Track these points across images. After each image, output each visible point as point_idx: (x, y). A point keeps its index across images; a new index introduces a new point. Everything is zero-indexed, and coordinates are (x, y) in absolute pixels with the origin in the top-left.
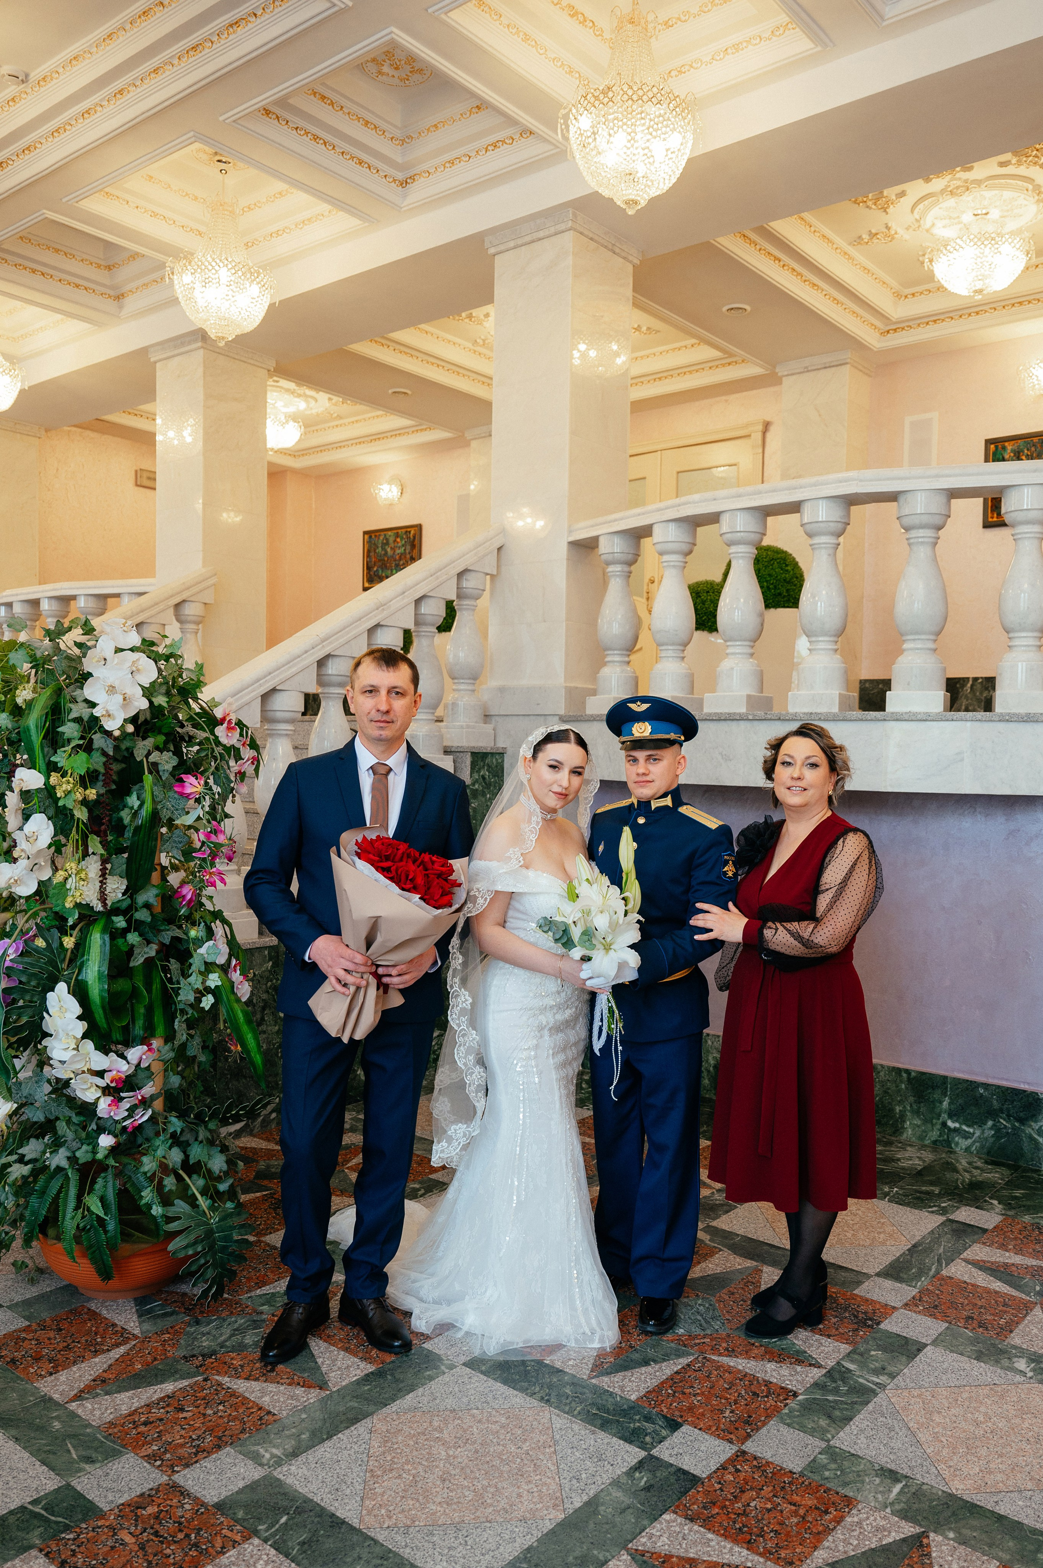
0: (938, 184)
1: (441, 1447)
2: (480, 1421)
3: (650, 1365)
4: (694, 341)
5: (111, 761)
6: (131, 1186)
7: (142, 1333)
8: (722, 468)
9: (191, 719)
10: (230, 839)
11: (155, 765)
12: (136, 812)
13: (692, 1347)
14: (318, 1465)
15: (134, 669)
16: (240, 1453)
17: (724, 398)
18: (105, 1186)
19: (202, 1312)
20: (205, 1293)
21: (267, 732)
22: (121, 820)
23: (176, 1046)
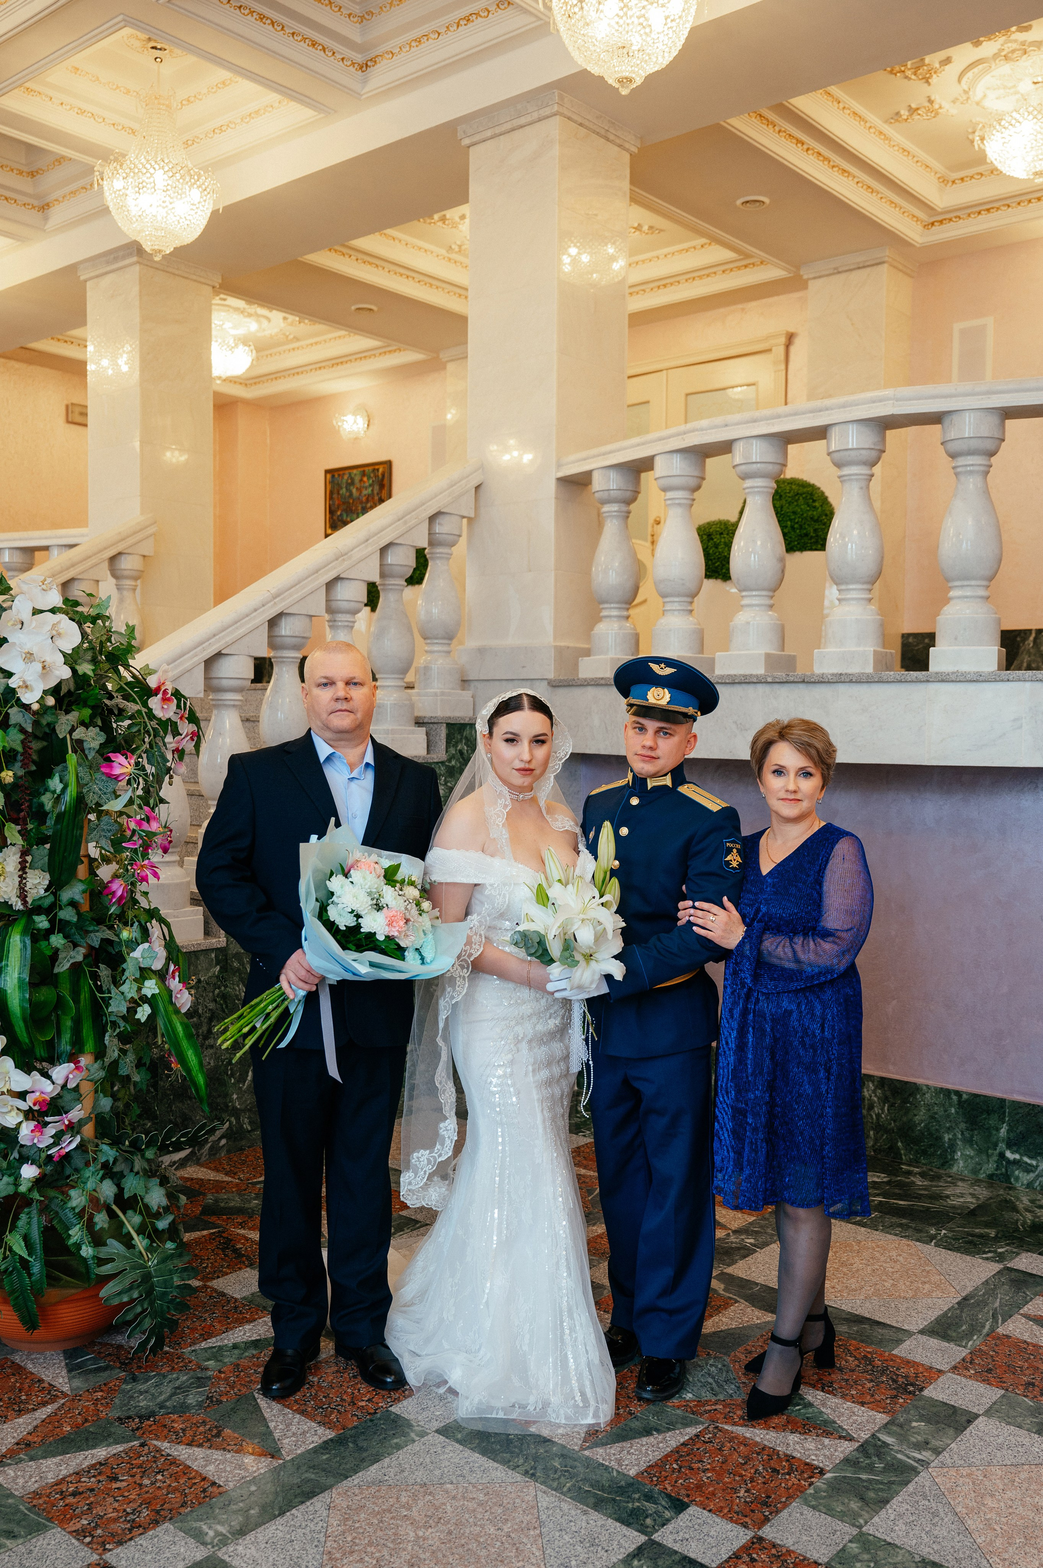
0: (989, 48)
1: (409, 1527)
2: (454, 1498)
3: (652, 1435)
4: (704, 240)
5: (30, 739)
6: (58, 1223)
7: (72, 1390)
8: (739, 389)
9: (120, 689)
10: (165, 827)
11: (80, 742)
12: (59, 796)
13: (702, 1415)
14: (268, 1546)
15: (54, 633)
16: (181, 1530)
17: (740, 306)
18: (29, 1223)
19: (139, 1367)
20: (143, 1345)
21: (211, 703)
22: (42, 805)
23: (107, 1064)
